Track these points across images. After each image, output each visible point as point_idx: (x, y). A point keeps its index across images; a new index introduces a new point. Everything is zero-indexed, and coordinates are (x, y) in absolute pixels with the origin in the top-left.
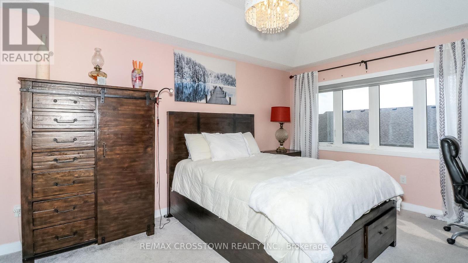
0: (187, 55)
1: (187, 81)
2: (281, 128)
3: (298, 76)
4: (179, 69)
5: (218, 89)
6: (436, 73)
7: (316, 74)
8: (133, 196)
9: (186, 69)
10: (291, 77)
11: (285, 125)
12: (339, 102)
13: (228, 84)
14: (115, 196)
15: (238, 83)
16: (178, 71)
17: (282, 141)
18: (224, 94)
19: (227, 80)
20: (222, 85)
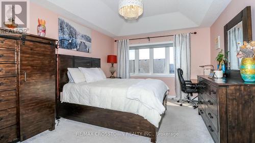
0: (66, 21)
1: (66, 37)
2: (112, 66)
3: (119, 41)
4: (62, 29)
5: (82, 43)
6: (174, 45)
7: (128, 41)
8: (43, 106)
9: (66, 29)
10: (115, 41)
11: (115, 65)
12: (137, 55)
13: (88, 41)
14: (32, 107)
15: (92, 41)
16: (61, 29)
17: (112, 73)
18: (86, 46)
19: (87, 39)
20: (85, 42)
